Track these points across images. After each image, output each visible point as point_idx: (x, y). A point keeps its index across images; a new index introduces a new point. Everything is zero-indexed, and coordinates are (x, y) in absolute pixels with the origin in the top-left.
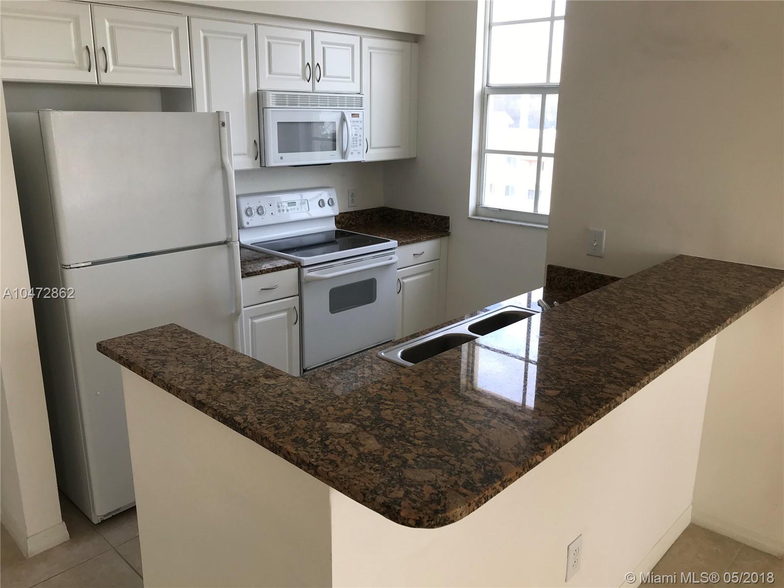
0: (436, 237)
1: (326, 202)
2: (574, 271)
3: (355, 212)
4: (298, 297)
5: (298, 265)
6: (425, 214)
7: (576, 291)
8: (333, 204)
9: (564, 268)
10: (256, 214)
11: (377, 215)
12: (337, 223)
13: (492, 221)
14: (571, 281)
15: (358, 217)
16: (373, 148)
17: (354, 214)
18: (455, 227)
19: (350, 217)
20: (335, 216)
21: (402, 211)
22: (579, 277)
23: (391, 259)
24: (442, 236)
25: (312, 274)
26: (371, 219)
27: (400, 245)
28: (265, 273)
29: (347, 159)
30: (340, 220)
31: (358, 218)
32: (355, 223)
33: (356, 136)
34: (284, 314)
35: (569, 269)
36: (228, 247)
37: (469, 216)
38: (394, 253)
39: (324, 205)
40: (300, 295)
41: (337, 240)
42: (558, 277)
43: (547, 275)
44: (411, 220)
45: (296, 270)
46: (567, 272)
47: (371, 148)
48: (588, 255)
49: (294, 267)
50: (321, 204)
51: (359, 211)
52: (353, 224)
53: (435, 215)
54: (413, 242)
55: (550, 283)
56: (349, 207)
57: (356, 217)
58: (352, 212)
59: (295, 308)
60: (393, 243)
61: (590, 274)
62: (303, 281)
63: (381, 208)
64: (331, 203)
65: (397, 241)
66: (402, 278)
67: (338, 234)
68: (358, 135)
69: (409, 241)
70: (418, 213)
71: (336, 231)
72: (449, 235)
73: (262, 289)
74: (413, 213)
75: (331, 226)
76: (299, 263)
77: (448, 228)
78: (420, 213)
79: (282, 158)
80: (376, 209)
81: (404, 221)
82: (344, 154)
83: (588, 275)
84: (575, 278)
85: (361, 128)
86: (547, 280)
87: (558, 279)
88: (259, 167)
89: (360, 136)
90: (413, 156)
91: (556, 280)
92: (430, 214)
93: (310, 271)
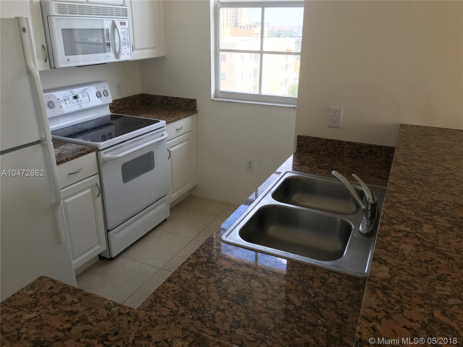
0: (190, 115)
1: (102, 94)
2: (319, 139)
3: (122, 99)
4: (98, 175)
5: (96, 150)
6: (177, 98)
7: (320, 153)
8: (107, 94)
9: (311, 137)
10: (48, 108)
11: (138, 100)
12: (111, 108)
13: (230, 102)
14: (316, 146)
15: (125, 102)
16: (136, 50)
17: (122, 100)
18: (200, 106)
19: (119, 103)
20: (110, 104)
21: (157, 96)
22: (323, 143)
23: (162, 136)
24: (193, 114)
25: (108, 155)
26: (134, 103)
27: (167, 123)
28: (70, 160)
29: (119, 59)
30: (112, 107)
31: (125, 104)
32: (123, 107)
33: (125, 40)
34: (89, 190)
35: (314, 138)
36: (42, 145)
37: (212, 98)
38: (164, 130)
39: (101, 96)
40: (100, 173)
41: (113, 122)
42: (306, 144)
43: (297, 143)
44: (166, 102)
45: (94, 154)
46: (313, 140)
47: (135, 50)
48: (328, 127)
49: (92, 152)
50: (99, 95)
51: (125, 98)
52: (122, 108)
53: (185, 99)
54: (176, 120)
55: (299, 149)
56: (117, 96)
57: (124, 103)
58: (120, 99)
59: (96, 184)
60: (162, 123)
61: (331, 140)
62: (101, 162)
63: (140, 94)
64: (106, 94)
65: (165, 121)
66: (170, 148)
67: (113, 117)
68: (126, 39)
69: (173, 119)
70: (170, 97)
71: (111, 115)
72: (197, 112)
73: (69, 174)
74: (166, 97)
75: (107, 112)
76: (97, 148)
77: (196, 107)
78: (173, 98)
79: (68, 60)
80: (137, 95)
81: (160, 104)
82: (117, 55)
83: (330, 141)
84: (319, 144)
85: (128, 34)
86: (297, 146)
87: (306, 145)
88: (49, 69)
89: (128, 40)
90: (164, 55)
91: (304, 146)
92: (181, 98)
93: (105, 153)
